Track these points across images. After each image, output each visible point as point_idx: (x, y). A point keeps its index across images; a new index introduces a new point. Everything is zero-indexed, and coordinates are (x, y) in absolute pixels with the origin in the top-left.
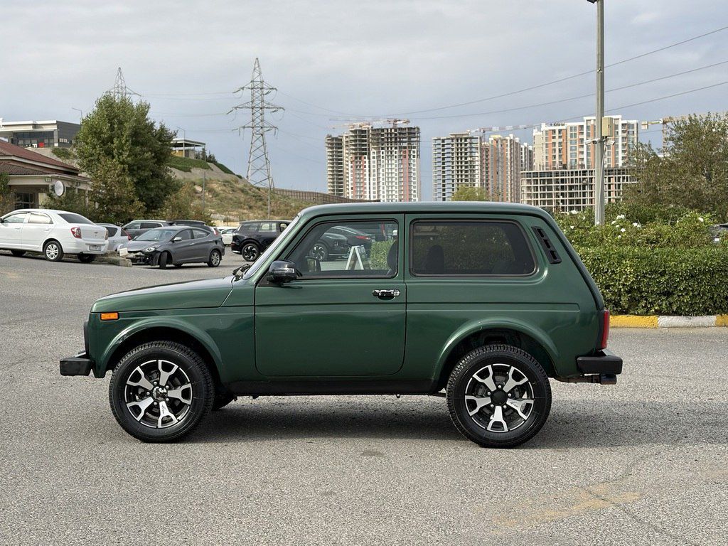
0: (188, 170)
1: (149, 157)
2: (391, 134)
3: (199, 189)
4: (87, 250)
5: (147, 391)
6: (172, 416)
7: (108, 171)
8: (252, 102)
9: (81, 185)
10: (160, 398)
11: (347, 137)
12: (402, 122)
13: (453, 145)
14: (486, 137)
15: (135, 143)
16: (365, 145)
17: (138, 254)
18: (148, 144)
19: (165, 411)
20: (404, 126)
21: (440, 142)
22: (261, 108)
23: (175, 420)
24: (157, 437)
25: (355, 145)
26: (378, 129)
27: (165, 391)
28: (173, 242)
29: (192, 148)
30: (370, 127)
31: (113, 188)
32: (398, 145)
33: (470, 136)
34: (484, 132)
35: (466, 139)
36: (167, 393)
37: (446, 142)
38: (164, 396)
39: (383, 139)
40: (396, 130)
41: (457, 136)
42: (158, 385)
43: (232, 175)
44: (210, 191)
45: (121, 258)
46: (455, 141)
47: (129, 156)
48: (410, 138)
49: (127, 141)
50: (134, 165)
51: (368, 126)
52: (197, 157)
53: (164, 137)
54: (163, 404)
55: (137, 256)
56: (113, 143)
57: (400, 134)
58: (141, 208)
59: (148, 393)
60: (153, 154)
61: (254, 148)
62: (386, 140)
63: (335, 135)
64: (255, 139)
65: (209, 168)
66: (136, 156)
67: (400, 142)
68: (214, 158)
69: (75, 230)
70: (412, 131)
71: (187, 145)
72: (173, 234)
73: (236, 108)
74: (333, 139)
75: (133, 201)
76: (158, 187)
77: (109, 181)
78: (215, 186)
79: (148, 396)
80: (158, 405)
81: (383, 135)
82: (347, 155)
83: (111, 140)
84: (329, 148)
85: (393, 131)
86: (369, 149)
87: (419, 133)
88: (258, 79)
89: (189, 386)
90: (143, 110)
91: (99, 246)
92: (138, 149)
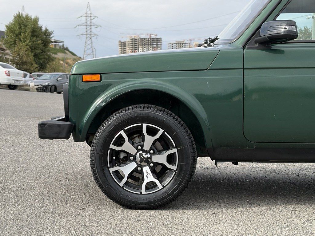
0: (56, 54)
1: (40, 43)
2: (149, 41)
3: (62, 62)
4: (13, 83)
5: (131, 155)
6: (157, 182)
7: (20, 49)
8: (86, 23)
9: (7, 55)
10: (143, 164)
11: (128, 42)
12: (153, 35)
13: (177, 46)
14: (192, 44)
15: (33, 36)
16: (137, 46)
17: (39, 86)
18: (40, 37)
19: (149, 177)
20: (154, 37)
21: (171, 45)
22: (90, 26)
23: (160, 186)
24: (142, 203)
25: (132, 46)
26: (143, 39)
27: (149, 156)
28: (58, 80)
29: (58, 43)
30: (139, 37)
31: (23, 57)
32: (152, 46)
33: (185, 42)
34: (191, 41)
35: (183, 44)
36: (150, 158)
37: (174, 45)
38: (148, 161)
39: (145, 43)
40: (151, 39)
41: (179, 43)
42: (142, 149)
43: (76, 57)
44: (67, 63)
45: (31, 88)
46: (178, 45)
47: (30, 42)
48: (157, 43)
49: (28, 34)
50: (33, 47)
51: (138, 37)
52: (60, 48)
53: (47, 34)
54: (146, 169)
55: (39, 87)
56: (21, 35)
57: (153, 41)
58: (37, 67)
59: (132, 158)
60: (42, 42)
61: (87, 45)
62: (146, 44)
63: (122, 41)
64: (87, 40)
65: (65, 53)
66: (33, 43)
67: (153, 45)
68: (68, 48)
69: (7, 72)
70: (158, 40)
71: (55, 42)
72: (57, 77)
73: (78, 25)
74: (122, 43)
75: (32, 64)
76: (44, 58)
77: (21, 54)
78: (69, 61)
79: (131, 161)
80: (142, 170)
81: (145, 41)
82: (128, 50)
83: (20, 34)
84: (120, 46)
85: (150, 39)
86: (138, 48)
87: (161, 40)
88: (89, 12)
89: (175, 150)
90: (36, 20)
91: (19, 81)
92: (34, 38)
